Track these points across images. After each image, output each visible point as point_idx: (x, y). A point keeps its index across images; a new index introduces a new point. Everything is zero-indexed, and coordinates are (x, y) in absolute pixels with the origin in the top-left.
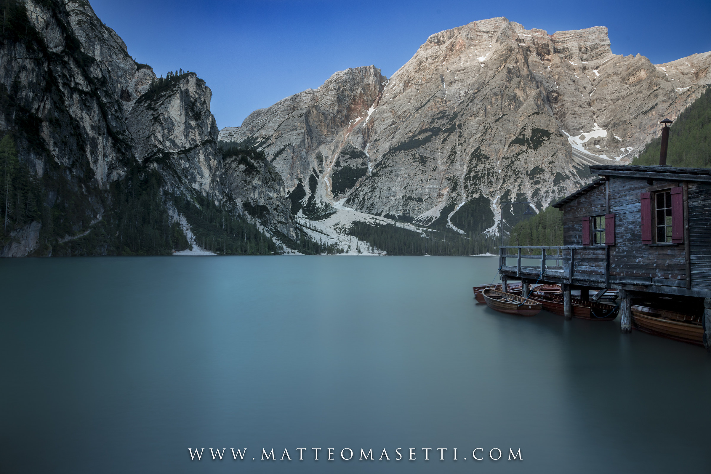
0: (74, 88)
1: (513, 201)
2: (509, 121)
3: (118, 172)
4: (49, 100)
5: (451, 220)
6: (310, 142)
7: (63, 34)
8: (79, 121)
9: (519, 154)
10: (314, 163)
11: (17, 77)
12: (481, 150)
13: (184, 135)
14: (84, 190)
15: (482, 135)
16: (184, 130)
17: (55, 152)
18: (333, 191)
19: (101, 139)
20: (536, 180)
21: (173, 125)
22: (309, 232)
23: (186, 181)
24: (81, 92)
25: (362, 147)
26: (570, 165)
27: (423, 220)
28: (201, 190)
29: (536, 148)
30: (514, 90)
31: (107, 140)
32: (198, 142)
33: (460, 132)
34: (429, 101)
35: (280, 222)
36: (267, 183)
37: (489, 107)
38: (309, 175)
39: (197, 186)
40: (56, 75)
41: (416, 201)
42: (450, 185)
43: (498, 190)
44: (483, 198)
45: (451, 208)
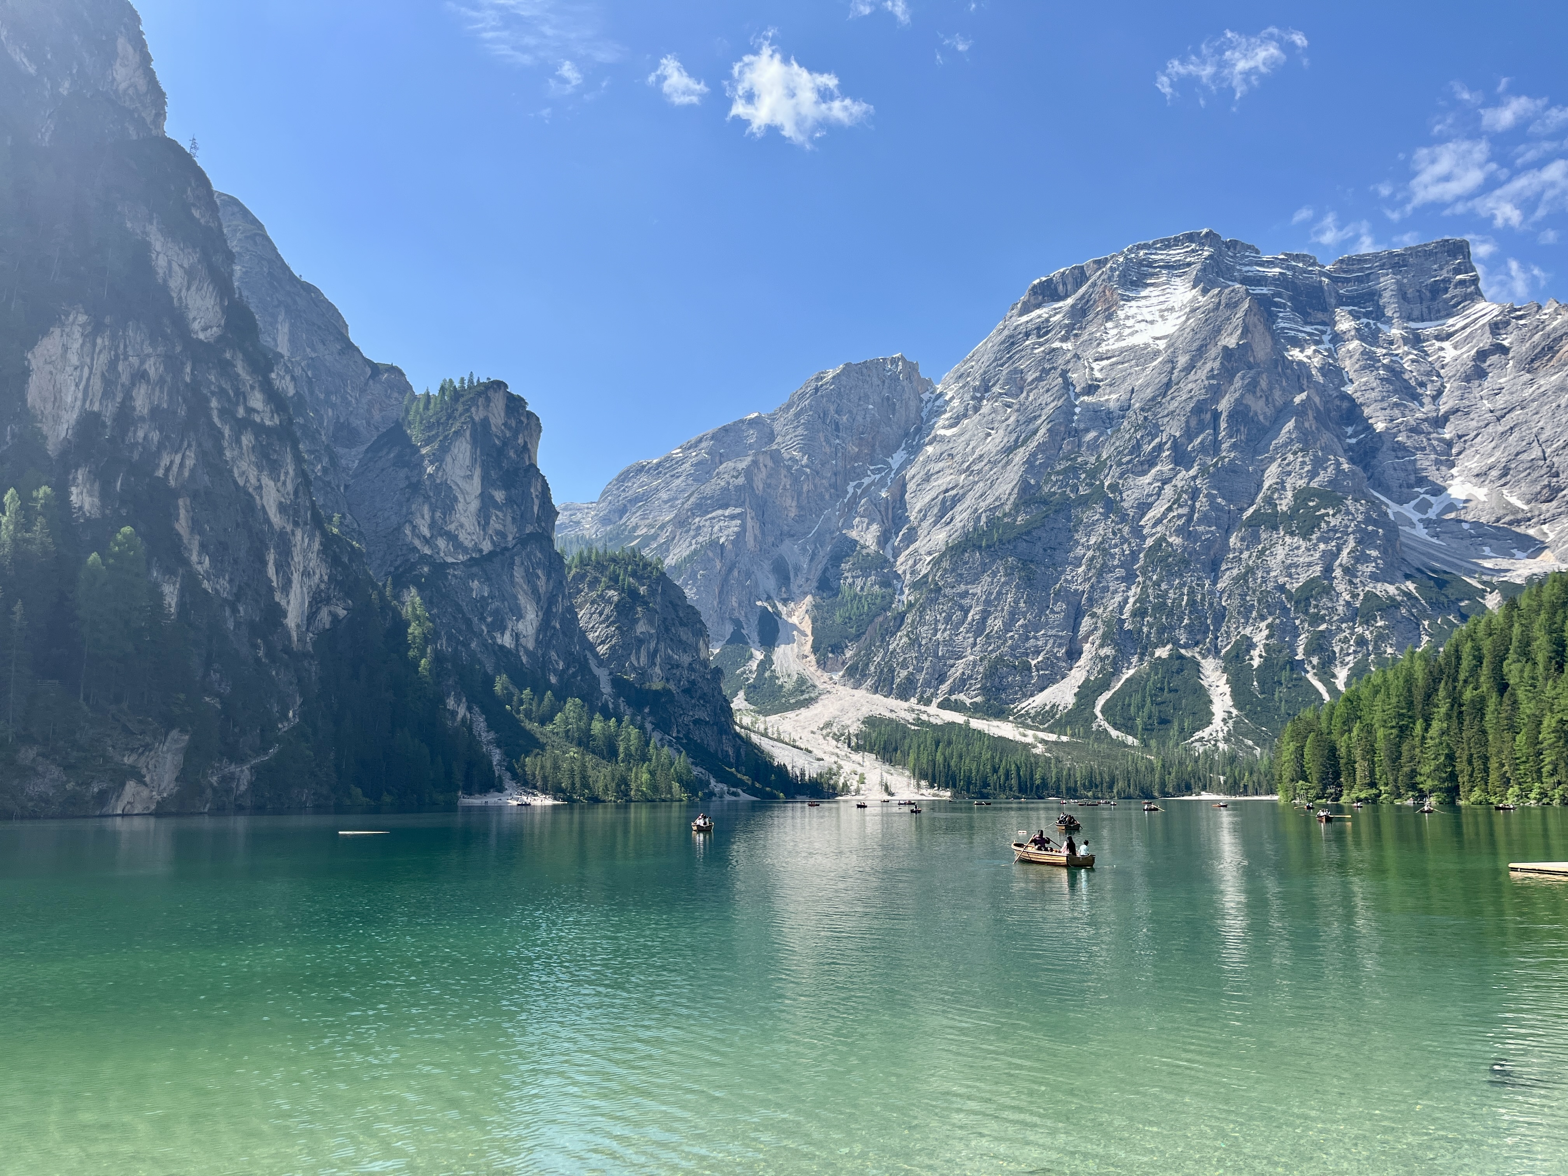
0: (243, 418)
1: (1256, 663)
2: (1234, 471)
3: (332, 609)
4: (193, 449)
5: (1102, 712)
6: (757, 532)
7: (222, 300)
8: (254, 494)
9: (1262, 553)
10: (768, 582)
11: (128, 397)
12: (1170, 545)
13: (479, 523)
14: (261, 653)
15: (1170, 509)
16: (480, 510)
17: (201, 564)
18: (815, 649)
19: (299, 533)
20: (1312, 610)
21: (456, 499)
22: (766, 744)
23: (484, 628)
24: (259, 430)
25: (879, 543)
26: (1400, 574)
27: (1033, 712)
28: (517, 650)
29: (1305, 536)
30: (1242, 397)
31: (311, 538)
32: (510, 538)
33: (1114, 501)
34: (1034, 432)
35: (697, 722)
36: (667, 630)
37: (1183, 440)
38: (758, 610)
39: (507, 640)
40: (205, 392)
41: (1015, 667)
42: (1096, 629)
43: (1217, 638)
44: (1181, 657)
45: (1105, 685)
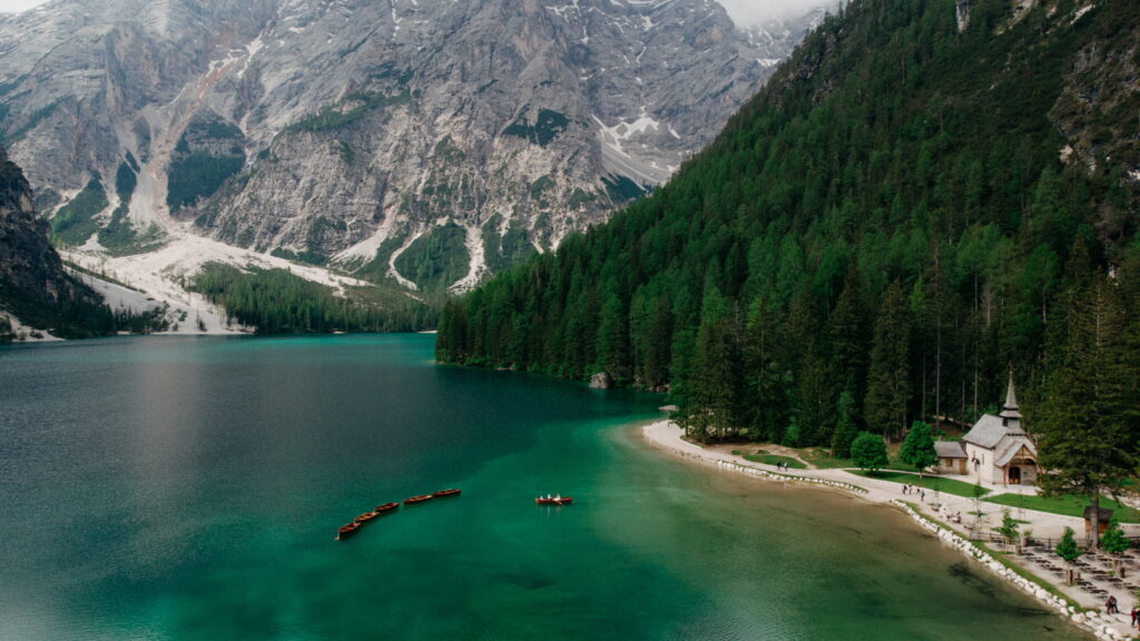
1: (503, 233)
2: (502, 92)
5: (395, 264)
9: (515, 154)
10: (128, 141)
12: (453, 142)
15: (455, 115)
18: (170, 201)
20: (542, 198)
25: (235, 116)
26: (598, 177)
27: (345, 262)
29: (543, 144)
30: (511, 37)
33: (417, 104)
34: (363, 42)
37: (469, 64)
38: (117, 164)
41: (334, 226)
42: (397, 201)
43: (479, 213)
44: (454, 225)
45: (398, 243)
